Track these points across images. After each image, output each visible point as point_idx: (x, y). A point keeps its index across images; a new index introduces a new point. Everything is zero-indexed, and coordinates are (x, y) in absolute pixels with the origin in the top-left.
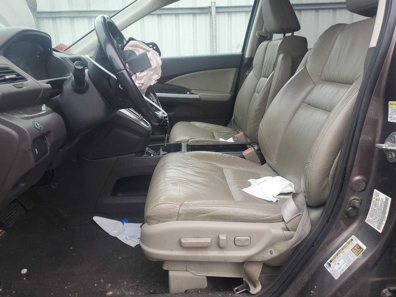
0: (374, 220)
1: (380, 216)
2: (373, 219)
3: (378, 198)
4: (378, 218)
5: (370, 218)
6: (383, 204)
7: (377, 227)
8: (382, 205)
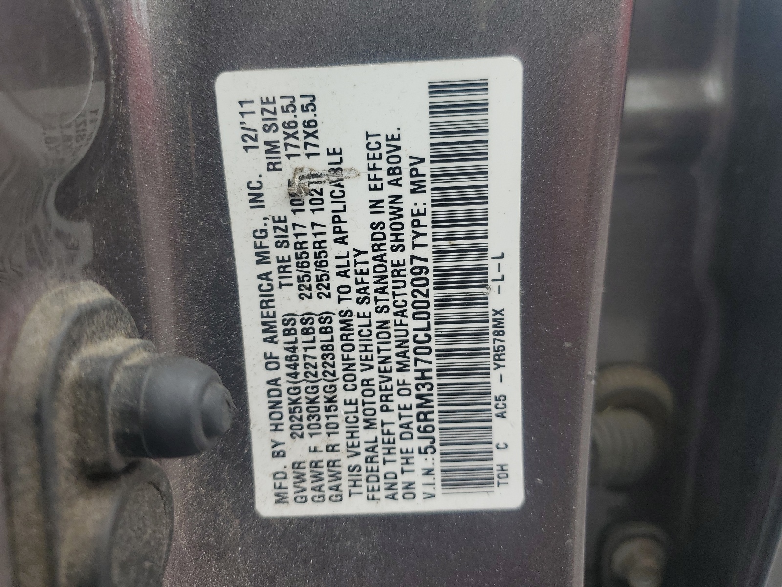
0: (365, 436)
1: (422, 348)
2: (341, 438)
3: (321, 164)
4: (410, 377)
5: (298, 450)
6: (409, 202)
7: (446, 484)
8: (407, 219)
